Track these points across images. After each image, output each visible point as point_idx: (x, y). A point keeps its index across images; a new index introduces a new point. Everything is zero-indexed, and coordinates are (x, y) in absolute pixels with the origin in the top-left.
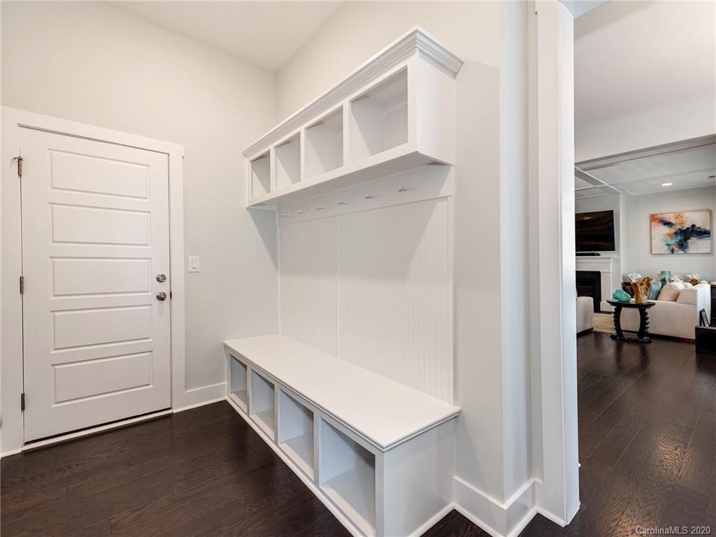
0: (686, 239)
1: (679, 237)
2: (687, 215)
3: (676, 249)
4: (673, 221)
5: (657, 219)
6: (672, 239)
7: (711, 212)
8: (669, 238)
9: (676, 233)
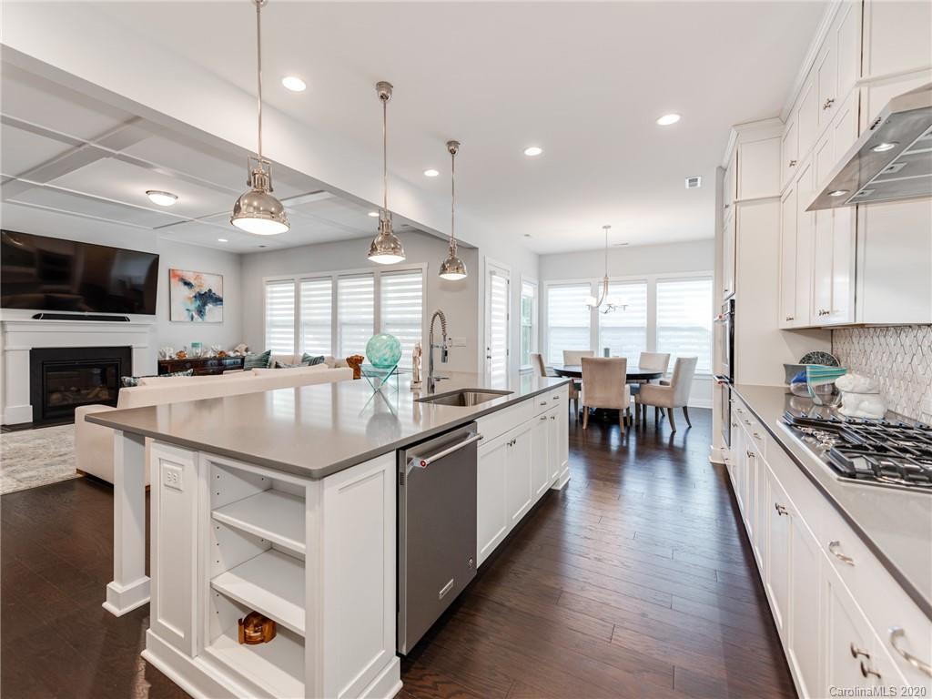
0: (205, 304)
1: (198, 302)
2: (204, 276)
3: (196, 316)
4: (192, 281)
5: (178, 276)
6: (192, 303)
7: (222, 276)
8: (189, 302)
9: (195, 297)
